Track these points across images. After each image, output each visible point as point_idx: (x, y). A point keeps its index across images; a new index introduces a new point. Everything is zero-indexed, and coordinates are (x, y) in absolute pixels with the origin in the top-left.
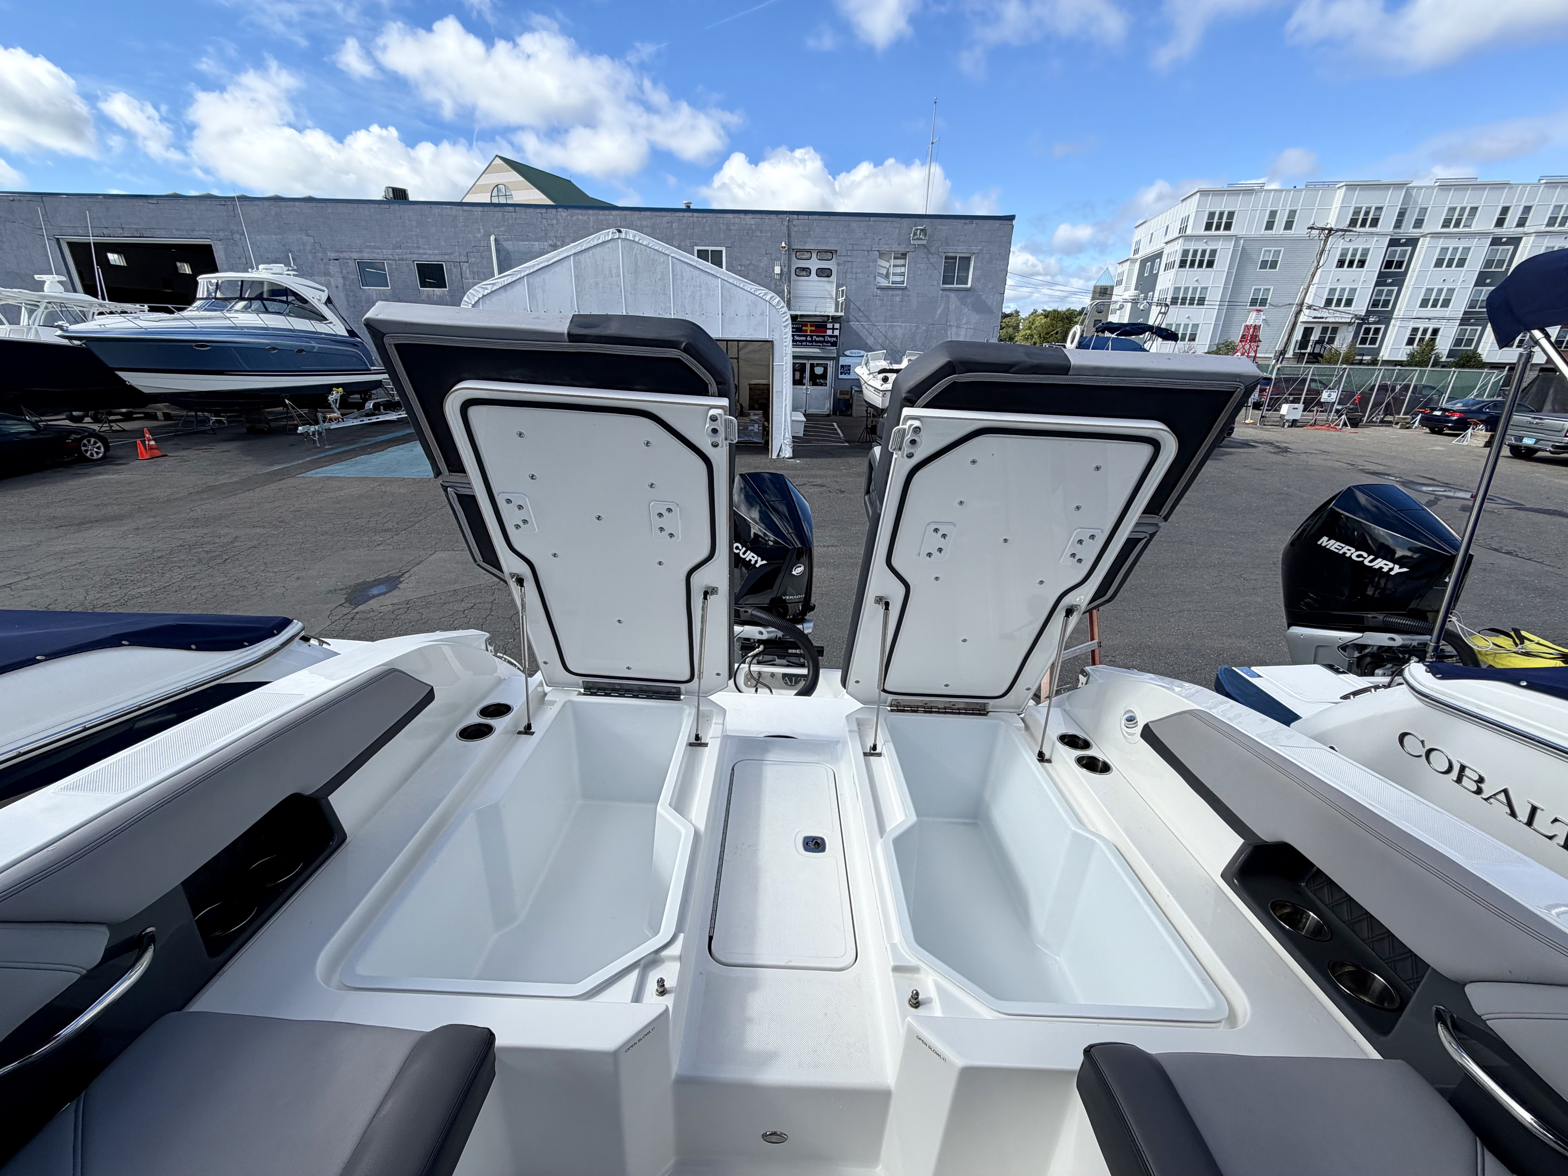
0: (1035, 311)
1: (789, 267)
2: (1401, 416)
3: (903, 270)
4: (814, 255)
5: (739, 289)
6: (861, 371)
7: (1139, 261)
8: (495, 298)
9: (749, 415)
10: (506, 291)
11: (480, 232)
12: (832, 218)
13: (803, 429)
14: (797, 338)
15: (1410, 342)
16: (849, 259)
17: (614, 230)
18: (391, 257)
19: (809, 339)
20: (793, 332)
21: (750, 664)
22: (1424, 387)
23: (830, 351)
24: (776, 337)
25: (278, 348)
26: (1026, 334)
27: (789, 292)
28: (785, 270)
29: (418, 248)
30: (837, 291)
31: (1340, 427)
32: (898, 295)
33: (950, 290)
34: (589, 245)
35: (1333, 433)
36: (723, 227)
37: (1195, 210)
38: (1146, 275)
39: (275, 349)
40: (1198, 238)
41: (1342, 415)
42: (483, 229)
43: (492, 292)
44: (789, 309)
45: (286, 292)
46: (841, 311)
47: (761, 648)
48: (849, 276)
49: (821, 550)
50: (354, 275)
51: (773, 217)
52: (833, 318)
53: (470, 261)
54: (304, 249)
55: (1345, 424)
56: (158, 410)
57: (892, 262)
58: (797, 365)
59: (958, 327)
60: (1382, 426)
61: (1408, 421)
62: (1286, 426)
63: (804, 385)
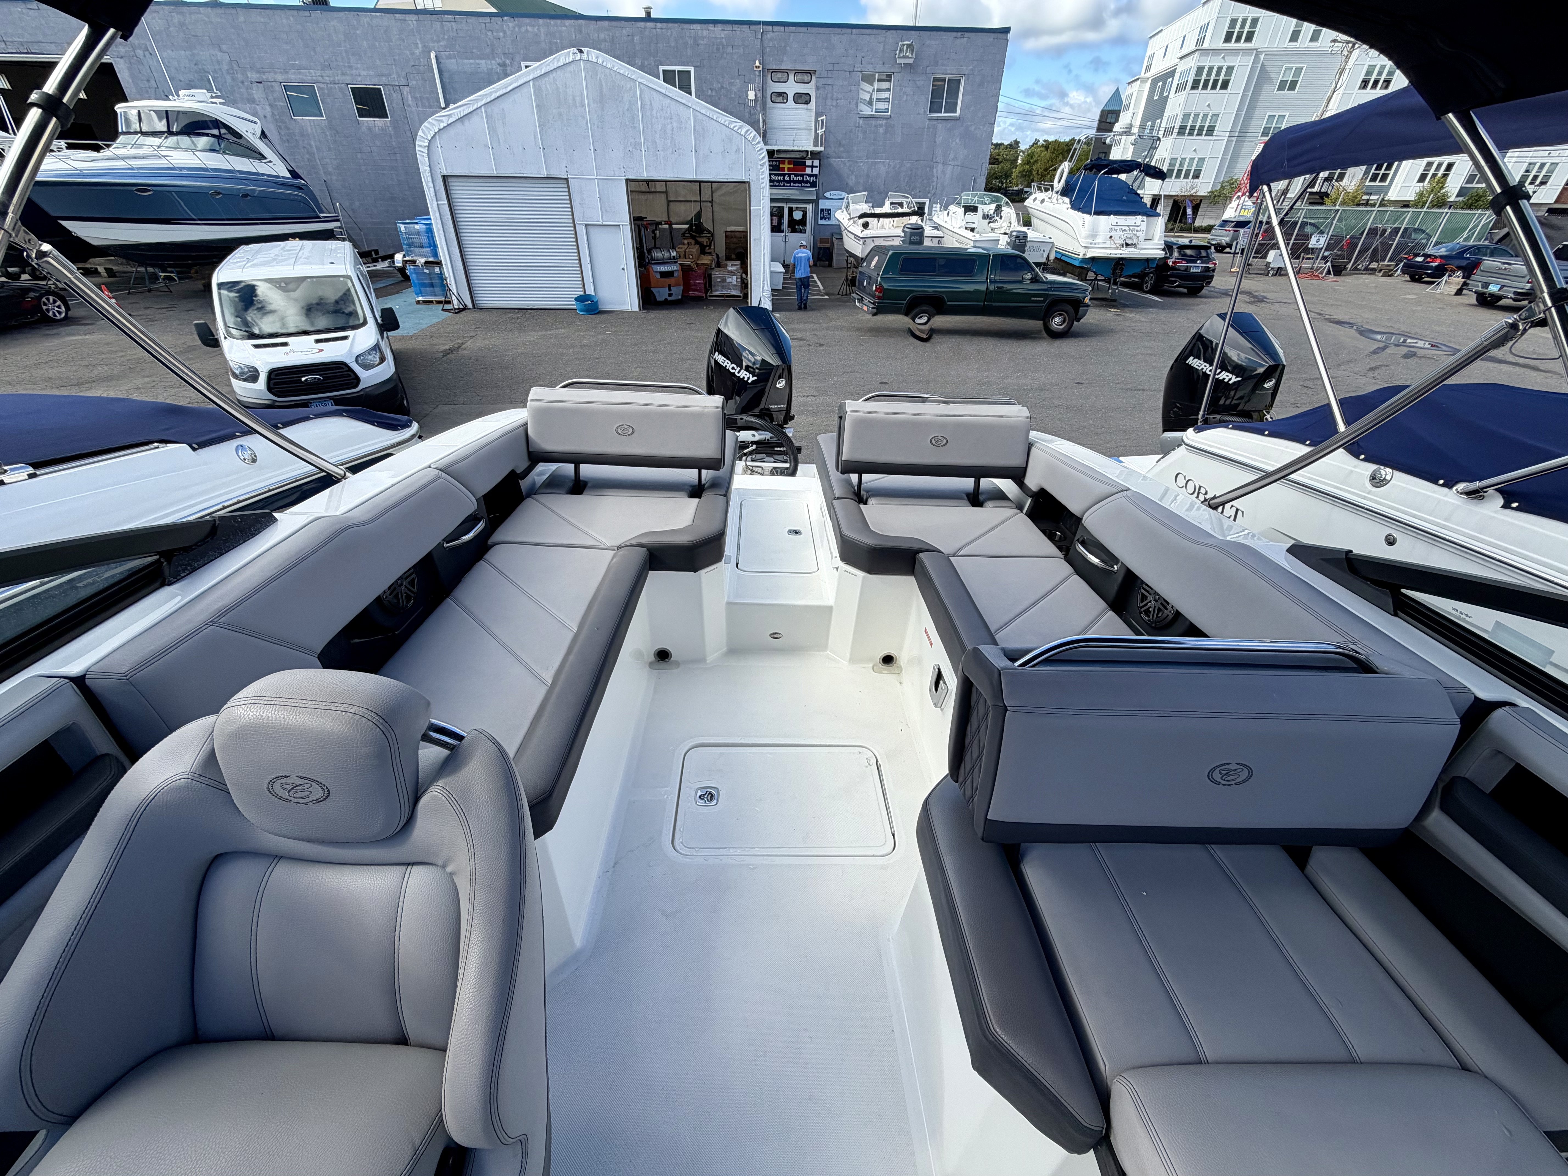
0: (1037, 141)
1: (764, 90)
2: (1386, 263)
3: (887, 95)
4: (791, 77)
5: (714, 122)
6: (841, 216)
7: (1150, 80)
8: (452, 131)
9: (726, 266)
10: (463, 124)
11: (417, 48)
12: (811, 29)
13: (782, 281)
14: (774, 178)
15: (1422, 178)
16: (830, 82)
17: (575, 50)
18: (320, 79)
19: (787, 178)
20: (770, 170)
21: (746, 461)
22: (1415, 230)
23: (810, 193)
24: (752, 178)
25: (223, 192)
26: (1024, 171)
27: (765, 123)
28: (759, 95)
29: (350, 67)
30: (816, 121)
31: (1323, 275)
32: (881, 126)
33: (937, 119)
34: (549, 69)
35: (1314, 282)
36: (691, 41)
37: (1215, 16)
38: (1156, 98)
39: (219, 193)
40: (1216, 51)
41: (1327, 261)
42: (421, 43)
43: (448, 125)
44: (766, 143)
45: (217, 124)
46: (821, 146)
47: (754, 447)
48: (829, 102)
49: (801, 399)
50: (283, 102)
51: (745, 28)
52: (812, 153)
53: (410, 84)
54: (220, 69)
55: (1329, 273)
56: (99, 265)
57: (876, 84)
58: (775, 210)
59: (944, 164)
60: (1365, 274)
61: (1392, 268)
62: (1270, 275)
63: (782, 232)
